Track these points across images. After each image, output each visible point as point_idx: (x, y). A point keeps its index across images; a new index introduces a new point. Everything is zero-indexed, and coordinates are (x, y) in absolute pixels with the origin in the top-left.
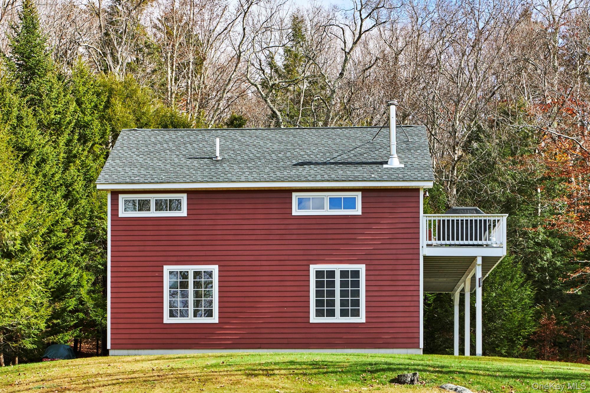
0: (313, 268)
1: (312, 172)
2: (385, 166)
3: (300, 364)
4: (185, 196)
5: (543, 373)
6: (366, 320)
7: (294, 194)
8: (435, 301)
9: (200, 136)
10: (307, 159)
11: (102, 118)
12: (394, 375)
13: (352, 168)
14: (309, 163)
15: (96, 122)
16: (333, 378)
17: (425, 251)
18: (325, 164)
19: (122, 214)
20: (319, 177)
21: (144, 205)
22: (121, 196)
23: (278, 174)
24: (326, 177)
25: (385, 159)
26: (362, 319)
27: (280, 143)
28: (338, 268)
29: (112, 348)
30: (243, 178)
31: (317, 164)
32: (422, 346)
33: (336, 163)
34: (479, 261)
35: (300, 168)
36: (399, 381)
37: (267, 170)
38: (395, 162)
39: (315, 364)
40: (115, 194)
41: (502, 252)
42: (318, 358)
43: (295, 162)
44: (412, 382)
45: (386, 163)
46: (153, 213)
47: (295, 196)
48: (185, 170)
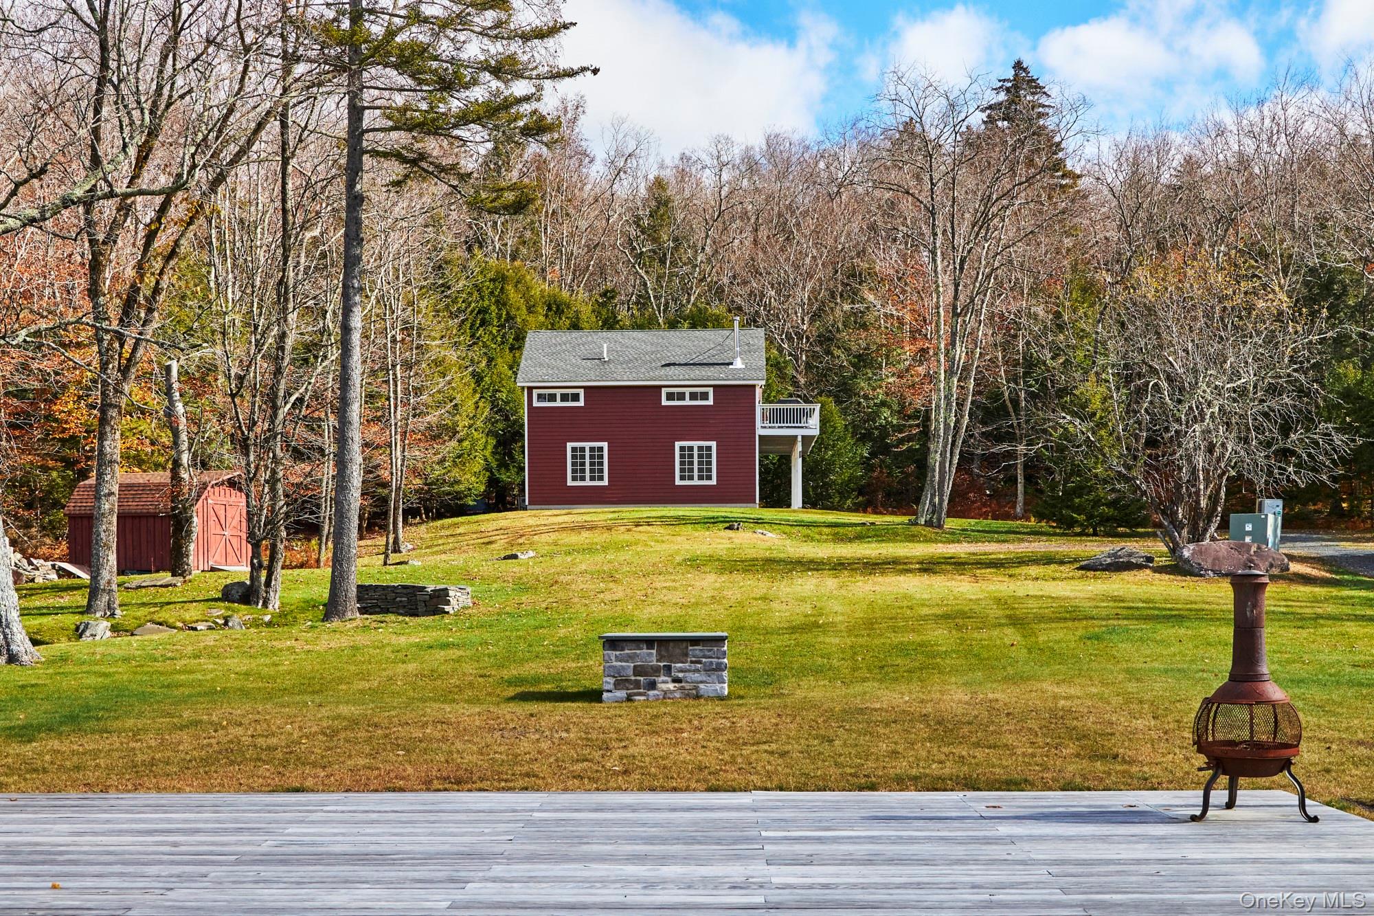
0: (678, 444)
1: (677, 372)
2: (731, 367)
3: (668, 517)
4: (582, 390)
5: (803, 521)
6: (717, 483)
7: (663, 389)
8: (779, 460)
9: (590, 338)
10: (672, 360)
11: (497, 302)
12: (727, 525)
13: (707, 368)
14: (674, 364)
15: (493, 307)
16: (690, 527)
17: (760, 432)
18: (686, 364)
19: (536, 404)
20: (681, 377)
21: (552, 398)
22: (534, 391)
23: (651, 373)
24: (687, 377)
25: (731, 361)
26: (714, 482)
27: (652, 344)
28: (696, 444)
29: (529, 504)
30: (625, 378)
31: (680, 365)
32: (757, 501)
33: (694, 364)
34: (800, 439)
35: (668, 368)
36: (730, 528)
37: (643, 370)
38: (739, 364)
39: (678, 518)
40: (530, 389)
41: (816, 432)
42: (681, 513)
43: (663, 363)
44: (738, 529)
45: (732, 364)
46: (558, 403)
47: (664, 391)
48: (581, 370)
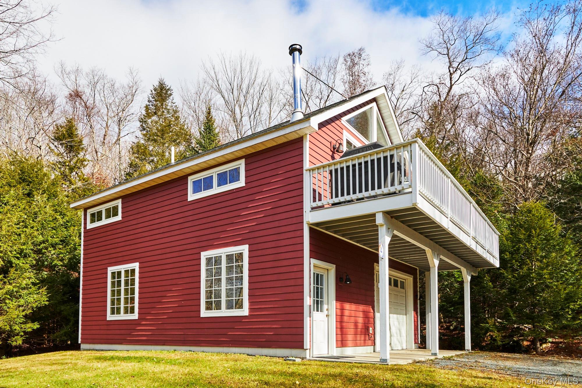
0: (204, 256)
4: (120, 201)
6: (250, 312)
7: (189, 178)
17: (308, 217)
19: (89, 226)
22: (88, 211)
26: (245, 311)
28: (223, 252)
29: (82, 342)
34: (381, 219)
40: (85, 210)
